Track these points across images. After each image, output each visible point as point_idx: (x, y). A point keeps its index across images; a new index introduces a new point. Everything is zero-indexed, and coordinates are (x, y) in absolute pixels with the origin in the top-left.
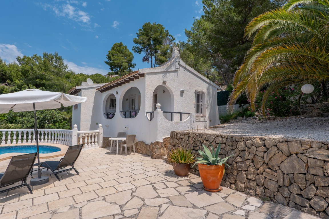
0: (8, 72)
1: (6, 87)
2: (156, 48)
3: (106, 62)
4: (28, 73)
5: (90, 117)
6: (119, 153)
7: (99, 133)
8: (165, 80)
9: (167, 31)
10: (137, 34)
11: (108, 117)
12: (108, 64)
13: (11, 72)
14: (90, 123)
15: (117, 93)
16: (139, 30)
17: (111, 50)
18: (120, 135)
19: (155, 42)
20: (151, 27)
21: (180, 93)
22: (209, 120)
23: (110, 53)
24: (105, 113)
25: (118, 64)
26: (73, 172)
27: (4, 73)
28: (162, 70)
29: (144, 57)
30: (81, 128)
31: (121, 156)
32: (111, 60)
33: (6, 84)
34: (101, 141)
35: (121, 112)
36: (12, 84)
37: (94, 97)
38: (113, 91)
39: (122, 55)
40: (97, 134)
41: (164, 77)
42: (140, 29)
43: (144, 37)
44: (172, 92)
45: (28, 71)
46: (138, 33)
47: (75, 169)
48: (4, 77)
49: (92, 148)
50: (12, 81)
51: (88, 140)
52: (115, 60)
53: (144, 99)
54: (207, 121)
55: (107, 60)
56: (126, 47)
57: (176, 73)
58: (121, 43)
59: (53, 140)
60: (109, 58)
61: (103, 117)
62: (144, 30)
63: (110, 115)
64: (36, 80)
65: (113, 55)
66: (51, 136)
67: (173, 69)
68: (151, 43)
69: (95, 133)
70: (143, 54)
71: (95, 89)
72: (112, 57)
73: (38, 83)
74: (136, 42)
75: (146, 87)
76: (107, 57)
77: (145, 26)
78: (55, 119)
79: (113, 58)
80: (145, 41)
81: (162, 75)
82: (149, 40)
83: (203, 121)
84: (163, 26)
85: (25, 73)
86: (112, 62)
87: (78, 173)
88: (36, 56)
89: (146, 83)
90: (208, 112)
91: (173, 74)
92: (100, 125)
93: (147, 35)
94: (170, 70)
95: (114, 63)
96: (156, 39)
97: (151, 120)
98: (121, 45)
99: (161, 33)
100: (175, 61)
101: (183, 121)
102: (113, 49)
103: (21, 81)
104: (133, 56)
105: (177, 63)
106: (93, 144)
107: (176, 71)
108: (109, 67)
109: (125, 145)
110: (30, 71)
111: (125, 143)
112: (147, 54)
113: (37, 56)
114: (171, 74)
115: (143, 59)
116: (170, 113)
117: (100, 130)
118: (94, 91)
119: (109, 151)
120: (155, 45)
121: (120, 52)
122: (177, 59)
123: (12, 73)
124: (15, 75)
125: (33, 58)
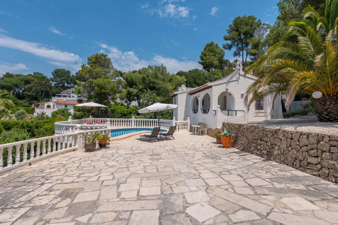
0: (134, 80)
1: (134, 90)
2: (247, 42)
3: (199, 63)
5: (184, 112)
6: (197, 134)
7: (187, 122)
8: (227, 88)
9: (260, 20)
10: (227, 30)
11: (194, 112)
12: (201, 64)
13: (136, 79)
14: (183, 116)
15: (199, 96)
16: (229, 26)
17: (204, 50)
18: (199, 124)
19: (245, 36)
20: (242, 21)
21: (240, 96)
22: (271, 116)
23: (202, 54)
24: (193, 110)
25: (209, 63)
26: (172, 138)
27: (132, 81)
28: (225, 81)
29: (235, 52)
30: (178, 119)
31: (198, 136)
32: (203, 60)
33: (133, 89)
34: (189, 128)
35: (201, 109)
36: (136, 88)
37: (186, 98)
38: (196, 95)
39: (213, 54)
40: (186, 123)
41: (227, 86)
42: (231, 25)
43: (234, 32)
44: (234, 96)
45: (146, 78)
46: (229, 29)
47: (173, 137)
48: (132, 83)
49: (184, 131)
50: (136, 86)
51: (181, 126)
52: (207, 60)
53: (212, 102)
54: (269, 116)
55: (200, 61)
56: (217, 45)
57: (237, 82)
58: (212, 43)
59: (163, 126)
60: (202, 58)
61: (191, 112)
62: (235, 25)
63: (195, 111)
65: (205, 55)
66: (162, 123)
67: (234, 79)
68: (241, 37)
69: (185, 122)
70: (234, 49)
71: (186, 93)
73: (151, 86)
74: (226, 39)
75: (213, 94)
76: (200, 58)
77: (235, 21)
78: (163, 113)
79: (205, 58)
80: (235, 36)
81: (225, 85)
82: (239, 35)
83: (264, 116)
84: (255, 17)
85: (144, 80)
86: (204, 62)
87: (174, 139)
88: (149, 66)
89: (213, 92)
90: (270, 109)
91: (234, 82)
92: (188, 118)
93: (237, 30)
94: (232, 80)
95: (206, 62)
96: (246, 33)
97: (215, 114)
98: (212, 44)
99: (251, 26)
100: (237, 73)
101: (237, 116)
102: (205, 49)
103: (142, 86)
104: (224, 53)
105: (238, 74)
106: (184, 129)
107: (237, 80)
108: (202, 66)
109: (200, 130)
110: (147, 78)
111: (200, 128)
112: (237, 49)
114: (232, 83)
115: (234, 55)
116: (227, 111)
117: (188, 121)
118: (186, 94)
119: (192, 133)
120: (246, 38)
121: (212, 51)
122: (238, 71)
123: (136, 80)
124: (138, 82)
125: (148, 68)
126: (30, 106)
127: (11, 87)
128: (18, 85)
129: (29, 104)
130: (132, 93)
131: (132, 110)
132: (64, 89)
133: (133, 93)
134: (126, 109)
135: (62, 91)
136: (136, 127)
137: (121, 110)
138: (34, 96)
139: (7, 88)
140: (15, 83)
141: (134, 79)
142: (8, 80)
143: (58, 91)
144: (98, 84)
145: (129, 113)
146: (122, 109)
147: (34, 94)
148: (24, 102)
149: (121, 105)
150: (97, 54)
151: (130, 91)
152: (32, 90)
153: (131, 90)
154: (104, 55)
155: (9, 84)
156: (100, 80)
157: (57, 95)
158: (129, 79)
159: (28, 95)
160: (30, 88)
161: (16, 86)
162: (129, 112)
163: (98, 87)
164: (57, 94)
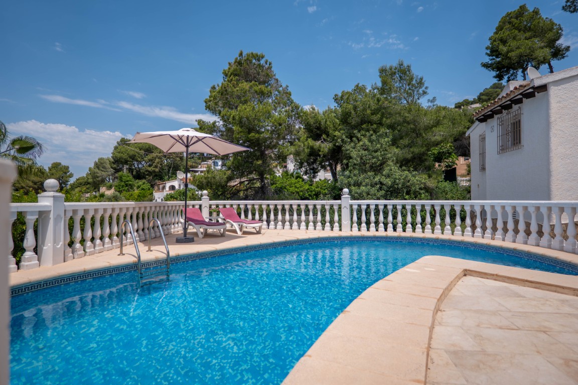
0: (323, 123)
1: (323, 145)
4: (351, 116)
12: (489, 67)
13: (326, 121)
17: (496, 33)
23: (494, 41)
27: (318, 125)
32: (498, 56)
33: (322, 141)
36: (329, 140)
39: (528, 34)
45: (351, 113)
48: (318, 131)
50: (328, 135)
52: (512, 51)
55: (487, 60)
56: (536, 13)
58: (522, 8)
60: (493, 52)
64: (362, 126)
65: (505, 42)
72: (501, 47)
76: (488, 51)
79: (504, 49)
85: (345, 118)
86: (502, 60)
88: (357, 86)
95: (510, 58)
98: (521, 12)
102: (500, 28)
103: (342, 132)
110: (353, 112)
113: (360, 85)
121: (523, 29)
123: (328, 123)
124: (331, 126)
125: (355, 90)
126: (151, 188)
127: (126, 160)
128: (135, 156)
129: (149, 187)
130: (320, 151)
131: (321, 188)
132: (203, 161)
133: (322, 150)
134: (307, 187)
135: (200, 164)
136: (355, 232)
137: (296, 187)
138: (157, 172)
139: (122, 162)
140: (131, 153)
141: (322, 121)
142: (123, 150)
143: (194, 164)
144: (241, 118)
145: (314, 195)
146: (298, 185)
147: (157, 170)
148: (144, 183)
149: (297, 178)
150: (241, 54)
151: (315, 147)
152: (154, 163)
153: (318, 144)
154: (257, 55)
155: (125, 156)
156: (245, 109)
157: (191, 171)
158: (312, 121)
159: (149, 172)
160: (152, 160)
161: (133, 158)
162: (314, 193)
163: (241, 127)
164: (193, 168)
